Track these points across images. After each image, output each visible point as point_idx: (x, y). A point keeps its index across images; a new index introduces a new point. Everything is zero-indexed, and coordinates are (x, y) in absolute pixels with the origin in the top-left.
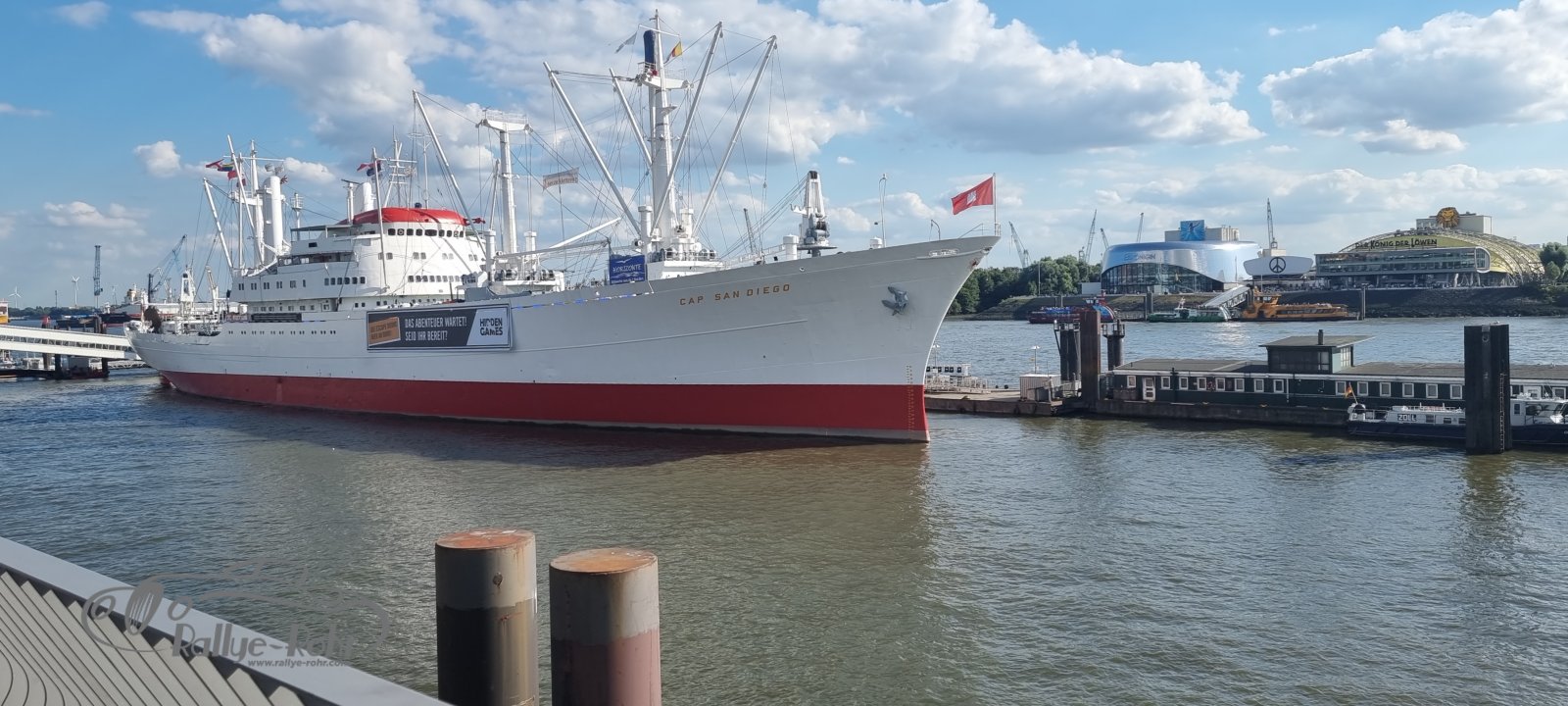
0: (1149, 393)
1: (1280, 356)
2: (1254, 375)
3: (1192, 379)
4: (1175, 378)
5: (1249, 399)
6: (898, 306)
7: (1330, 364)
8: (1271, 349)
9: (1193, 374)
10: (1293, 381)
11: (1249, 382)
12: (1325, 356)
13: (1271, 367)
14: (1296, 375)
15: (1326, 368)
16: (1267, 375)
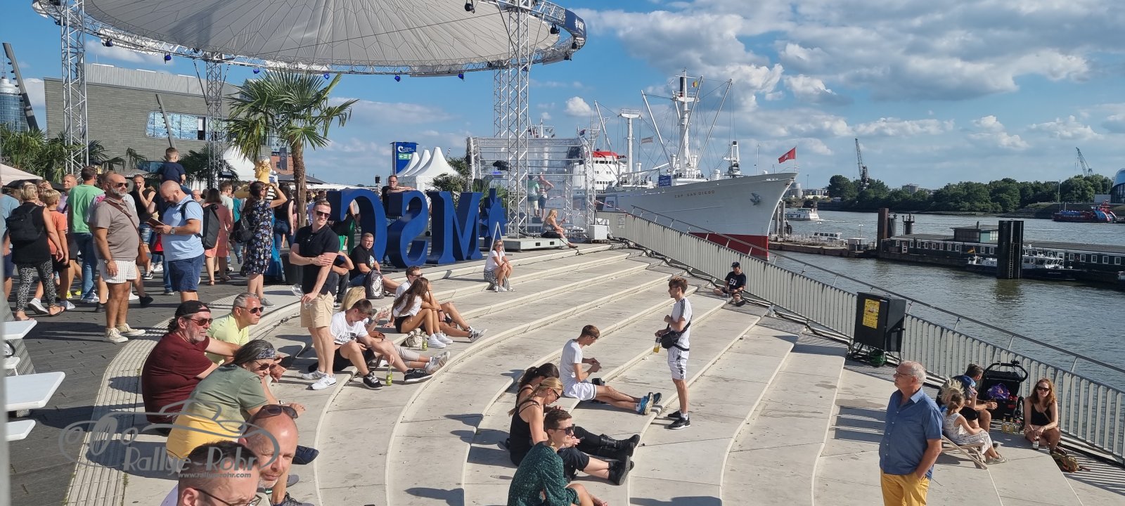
0: (905, 249)
1: (960, 233)
2: (948, 242)
3: (923, 243)
4: (915, 242)
5: (945, 253)
6: (756, 202)
7: (980, 238)
8: (957, 230)
9: (923, 241)
10: (963, 246)
11: (945, 245)
12: (978, 234)
13: (955, 239)
14: (965, 243)
15: (978, 240)
16: (952, 242)
